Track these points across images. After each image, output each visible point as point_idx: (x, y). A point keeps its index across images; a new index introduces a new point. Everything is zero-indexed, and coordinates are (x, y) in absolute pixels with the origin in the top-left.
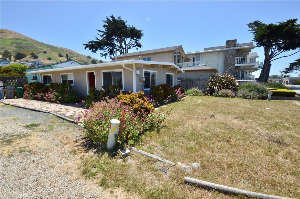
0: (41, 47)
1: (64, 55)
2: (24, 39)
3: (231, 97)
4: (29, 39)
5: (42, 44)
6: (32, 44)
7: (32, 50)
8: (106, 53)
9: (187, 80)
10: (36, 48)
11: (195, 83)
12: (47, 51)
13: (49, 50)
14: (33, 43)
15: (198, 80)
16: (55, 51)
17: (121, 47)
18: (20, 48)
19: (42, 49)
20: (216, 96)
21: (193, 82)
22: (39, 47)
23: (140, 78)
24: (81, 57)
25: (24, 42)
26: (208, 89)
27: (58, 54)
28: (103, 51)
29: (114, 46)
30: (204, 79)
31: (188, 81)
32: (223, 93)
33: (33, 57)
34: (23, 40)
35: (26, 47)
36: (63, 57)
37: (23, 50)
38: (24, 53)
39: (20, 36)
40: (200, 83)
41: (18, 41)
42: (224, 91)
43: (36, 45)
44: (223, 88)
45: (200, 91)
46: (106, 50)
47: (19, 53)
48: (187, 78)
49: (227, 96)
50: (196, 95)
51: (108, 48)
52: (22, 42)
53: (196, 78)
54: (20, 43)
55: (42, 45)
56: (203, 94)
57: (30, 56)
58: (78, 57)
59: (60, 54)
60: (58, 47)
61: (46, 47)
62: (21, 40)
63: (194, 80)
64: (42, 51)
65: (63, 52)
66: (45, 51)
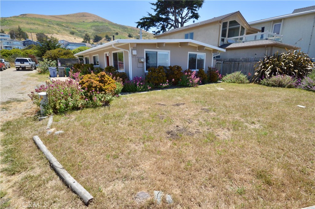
0: (114, 28)
1: (134, 35)
2: (101, 21)
3: (286, 87)
4: (105, 20)
5: (116, 25)
6: (107, 26)
7: (107, 32)
8: (159, 30)
9: (231, 61)
10: (110, 30)
11: (241, 66)
12: (118, 32)
13: (120, 31)
14: (108, 24)
15: (246, 60)
16: (126, 31)
17: (176, 21)
18: (98, 30)
19: (114, 31)
20: (264, 85)
21: (239, 64)
22: (112, 29)
23: (139, 59)
24: (150, 36)
25: (101, 25)
26: (256, 74)
27: (128, 34)
28: (156, 28)
29: (169, 20)
30: (256, 60)
31: (232, 63)
32: (275, 81)
33: (107, 40)
34: (100, 23)
35: (102, 29)
36: (132, 37)
37: (100, 32)
38: (101, 36)
39: (97, 19)
40: (249, 65)
41: (96, 24)
42: (278, 78)
43: (110, 27)
44: (281, 74)
45: (244, 76)
46: (159, 26)
47: (97, 36)
48: (231, 59)
49: (280, 85)
50: (235, 82)
51: (161, 24)
52: (99, 24)
53: (243, 59)
54: (98, 26)
55: (115, 27)
56: (248, 81)
57: (105, 38)
58: (147, 37)
59: (130, 34)
60: (129, 26)
61: (118, 27)
62: (98, 23)
63: (241, 61)
64: (115, 32)
65: (133, 31)
66: (117, 32)
